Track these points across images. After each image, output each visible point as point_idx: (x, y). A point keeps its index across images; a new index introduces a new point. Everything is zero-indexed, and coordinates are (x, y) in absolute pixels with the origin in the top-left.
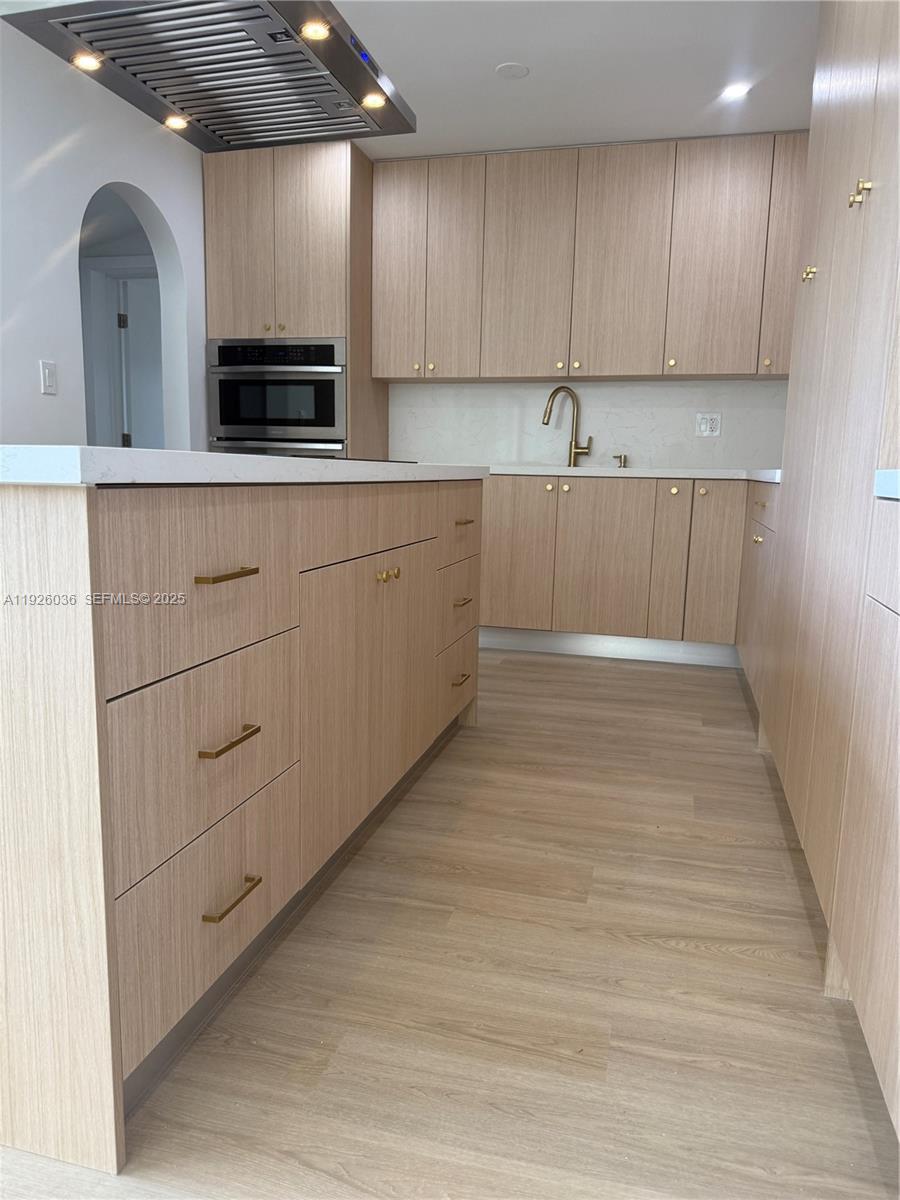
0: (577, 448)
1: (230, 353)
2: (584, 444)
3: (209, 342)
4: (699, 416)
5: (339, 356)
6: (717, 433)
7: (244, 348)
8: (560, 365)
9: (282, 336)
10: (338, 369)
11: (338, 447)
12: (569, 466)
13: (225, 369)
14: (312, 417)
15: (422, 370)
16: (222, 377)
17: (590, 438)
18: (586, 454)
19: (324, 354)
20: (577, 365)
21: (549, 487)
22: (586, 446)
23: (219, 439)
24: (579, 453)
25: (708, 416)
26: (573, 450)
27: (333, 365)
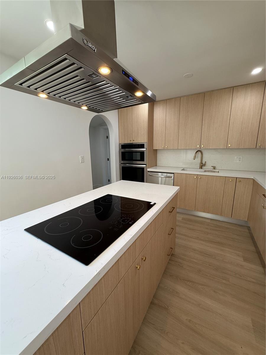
0: (202, 164)
1: (124, 146)
2: (204, 163)
3: (120, 144)
4: (236, 157)
5: (145, 146)
6: (241, 161)
7: (126, 145)
8: (198, 146)
9: (134, 142)
10: (145, 149)
11: (145, 166)
12: (200, 168)
13: (123, 149)
14: (140, 159)
15: (164, 147)
16: (122, 151)
17: (205, 162)
18: (204, 166)
19: (142, 146)
20: (203, 146)
21: (195, 177)
22: (204, 164)
23: (122, 164)
24: (202, 165)
25: (239, 157)
26: (201, 165)
27: (144, 148)
